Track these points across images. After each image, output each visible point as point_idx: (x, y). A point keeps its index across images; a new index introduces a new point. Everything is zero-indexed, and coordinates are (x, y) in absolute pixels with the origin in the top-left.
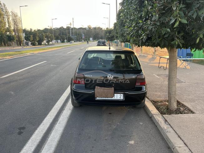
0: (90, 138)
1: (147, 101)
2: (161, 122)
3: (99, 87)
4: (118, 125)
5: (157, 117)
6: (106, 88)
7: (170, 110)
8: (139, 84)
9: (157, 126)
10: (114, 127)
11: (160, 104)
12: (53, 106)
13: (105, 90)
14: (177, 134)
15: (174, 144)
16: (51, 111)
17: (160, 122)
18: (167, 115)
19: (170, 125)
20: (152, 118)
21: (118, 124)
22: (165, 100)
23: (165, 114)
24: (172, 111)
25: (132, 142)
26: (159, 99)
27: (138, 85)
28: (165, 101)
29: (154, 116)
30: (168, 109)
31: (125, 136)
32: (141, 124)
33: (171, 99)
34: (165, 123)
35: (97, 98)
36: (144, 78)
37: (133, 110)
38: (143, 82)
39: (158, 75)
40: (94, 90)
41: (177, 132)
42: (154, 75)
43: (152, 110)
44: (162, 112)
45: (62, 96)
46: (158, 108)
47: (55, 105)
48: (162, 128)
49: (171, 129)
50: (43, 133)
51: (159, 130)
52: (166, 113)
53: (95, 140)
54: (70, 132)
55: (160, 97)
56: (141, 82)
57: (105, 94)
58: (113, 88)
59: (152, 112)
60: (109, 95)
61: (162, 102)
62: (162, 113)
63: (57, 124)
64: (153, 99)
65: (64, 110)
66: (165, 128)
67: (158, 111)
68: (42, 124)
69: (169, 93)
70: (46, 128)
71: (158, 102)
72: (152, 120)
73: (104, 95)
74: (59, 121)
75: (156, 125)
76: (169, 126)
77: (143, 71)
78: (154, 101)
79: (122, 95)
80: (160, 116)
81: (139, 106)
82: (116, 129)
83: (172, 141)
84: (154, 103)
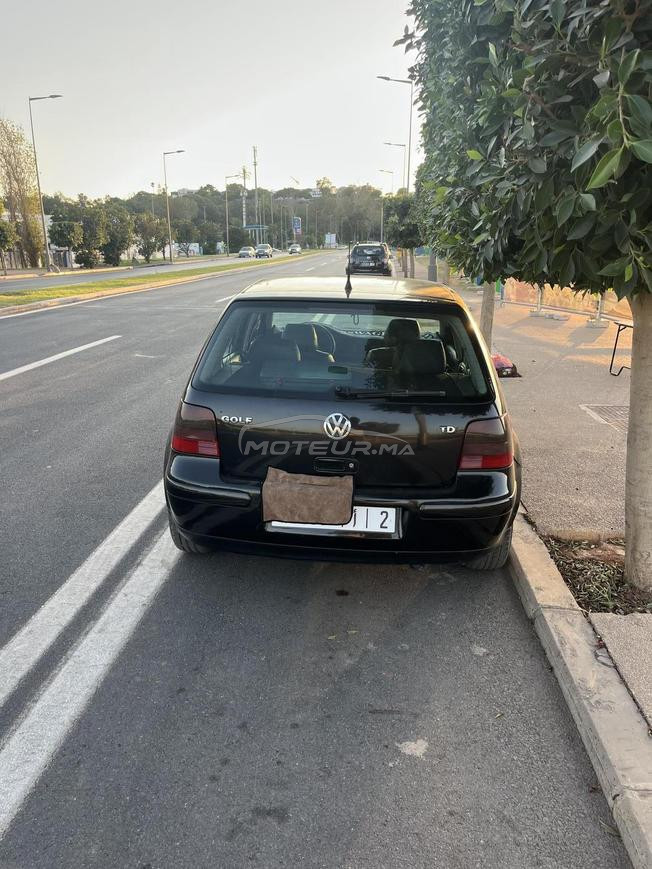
0: (220, 712)
1: (525, 539)
2: (573, 650)
3: (285, 473)
4: (366, 652)
5: (561, 624)
6: (316, 480)
7: (632, 587)
8: (478, 464)
9: (552, 669)
10: (348, 661)
11: (585, 554)
12: (96, 542)
13: (312, 490)
14: (645, 719)
15: (619, 773)
16: (80, 571)
17: (569, 652)
18: (610, 616)
19: (616, 667)
20: (538, 624)
21: (371, 646)
22: (613, 534)
23: (603, 608)
24: (642, 592)
25: (416, 748)
26: (583, 529)
27: (471, 465)
28: (614, 541)
29: (547, 615)
30: (621, 582)
31: (391, 712)
32: (480, 651)
33: (635, 538)
34: (596, 656)
35: (274, 524)
36: (506, 437)
37: (453, 579)
38: (497, 453)
39: (600, 411)
40: (260, 487)
41: (645, 709)
42: (583, 408)
43: (542, 584)
44: (591, 594)
45: (145, 501)
46: (571, 576)
47: (103, 537)
48: (576, 682)
49: (616, 692)
50: (19, 675)
51: (560, 691)
52: (611, 604)
53: (243, 726)
54: (138, 679)
55: (590, 518)
56: (487, 452)
57: (310, 509)
58: (349, 481)
59: (540, 598)
60: (329, 512)
61: (598, 544)
62: (589, 603)
63: (92, 635)
64: (554, 529)
65: (139, 564)
66: (592, 684)
67: (573, 588)
68: (26, 630)
69: (631, 510)
70: (37, 654)
71: (578, 543)
72: (535, 637)
73: (305, 512)
74: (103, 619)
75: (548, 663)
76: (612, 675)
77: (498, 401)
78: (558, 540)
79: (392, 512)
80: (578, 618)
81: (480, 563)
82: (352, 674)
83: (613, 756)
84: (560, 548)
